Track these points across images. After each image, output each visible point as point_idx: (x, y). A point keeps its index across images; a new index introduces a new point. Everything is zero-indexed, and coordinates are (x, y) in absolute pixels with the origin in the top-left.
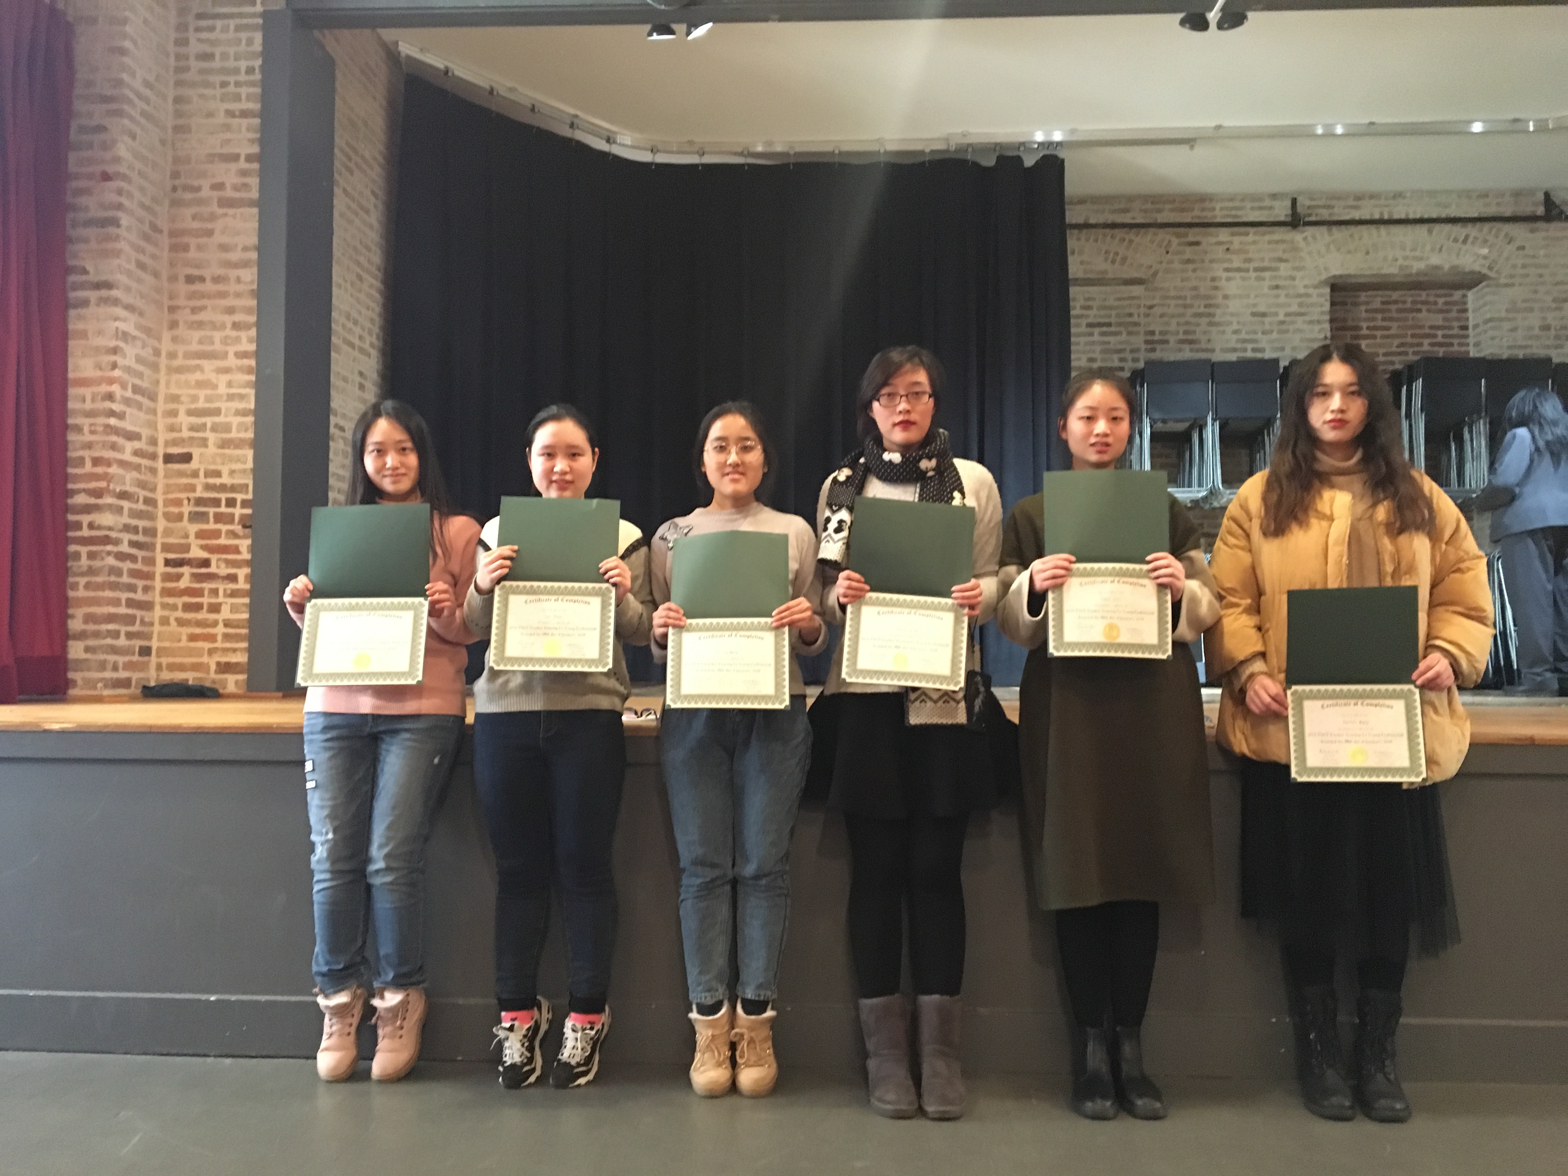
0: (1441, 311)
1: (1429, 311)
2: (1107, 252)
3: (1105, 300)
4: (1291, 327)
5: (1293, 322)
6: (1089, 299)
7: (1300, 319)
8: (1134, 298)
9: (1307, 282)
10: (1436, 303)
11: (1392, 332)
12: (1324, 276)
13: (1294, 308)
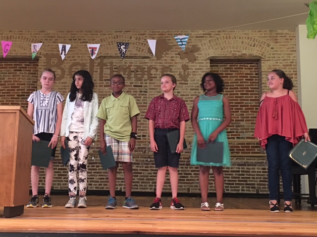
0: (249, 69)
1: (245, 68)
2: (137, 48)
3: (136, 63)
4: (197, 73)
5: (198, 72)
6: (131, 63)
7: (200, 71)
8: (145, 63)
9: (202, 58)
10: (248, 66)
11: (233, 75)
12: (208, 57)
13: (198, 67)
